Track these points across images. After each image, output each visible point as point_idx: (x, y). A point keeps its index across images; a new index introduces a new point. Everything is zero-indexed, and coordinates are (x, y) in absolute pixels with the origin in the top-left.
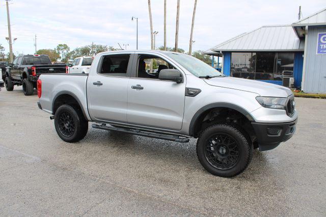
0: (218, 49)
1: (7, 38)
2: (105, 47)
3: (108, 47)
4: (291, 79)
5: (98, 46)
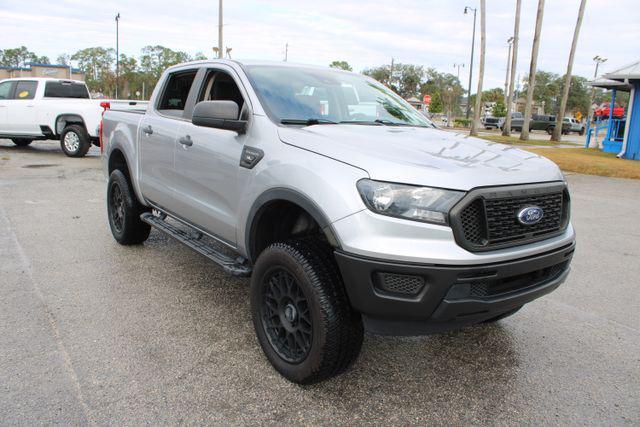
0: (620, 73)
1: (215, 49)
2: (420, 69)
3: (425, 69)
5: (405, 67)
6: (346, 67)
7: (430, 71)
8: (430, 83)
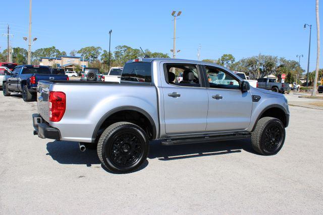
6: (231, 57)
7: (282, 60)
8: (281, 66)
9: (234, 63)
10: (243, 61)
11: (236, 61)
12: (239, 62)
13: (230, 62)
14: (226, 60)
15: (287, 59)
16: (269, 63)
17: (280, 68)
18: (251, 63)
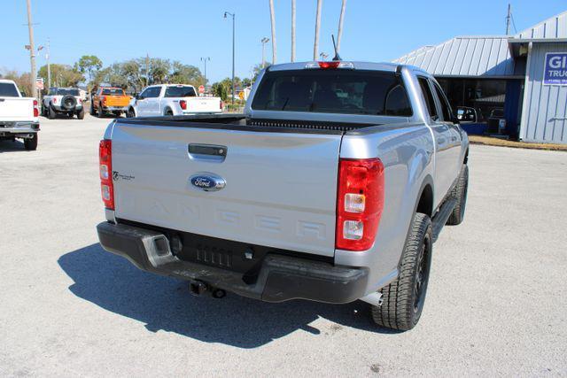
4: (501, 121)
5: (153, 61)
6: (95, 61)
7: (176, 64)
8: (176, 74)
9: (101, 69)
10: (116, 67)
11: (105, 66)
12: (109, 68)
13: (94, 69)
14: (88, 65)
15: (184, 63)
16: (157, 69)
17: (174, 77)
18: (130, 69)
